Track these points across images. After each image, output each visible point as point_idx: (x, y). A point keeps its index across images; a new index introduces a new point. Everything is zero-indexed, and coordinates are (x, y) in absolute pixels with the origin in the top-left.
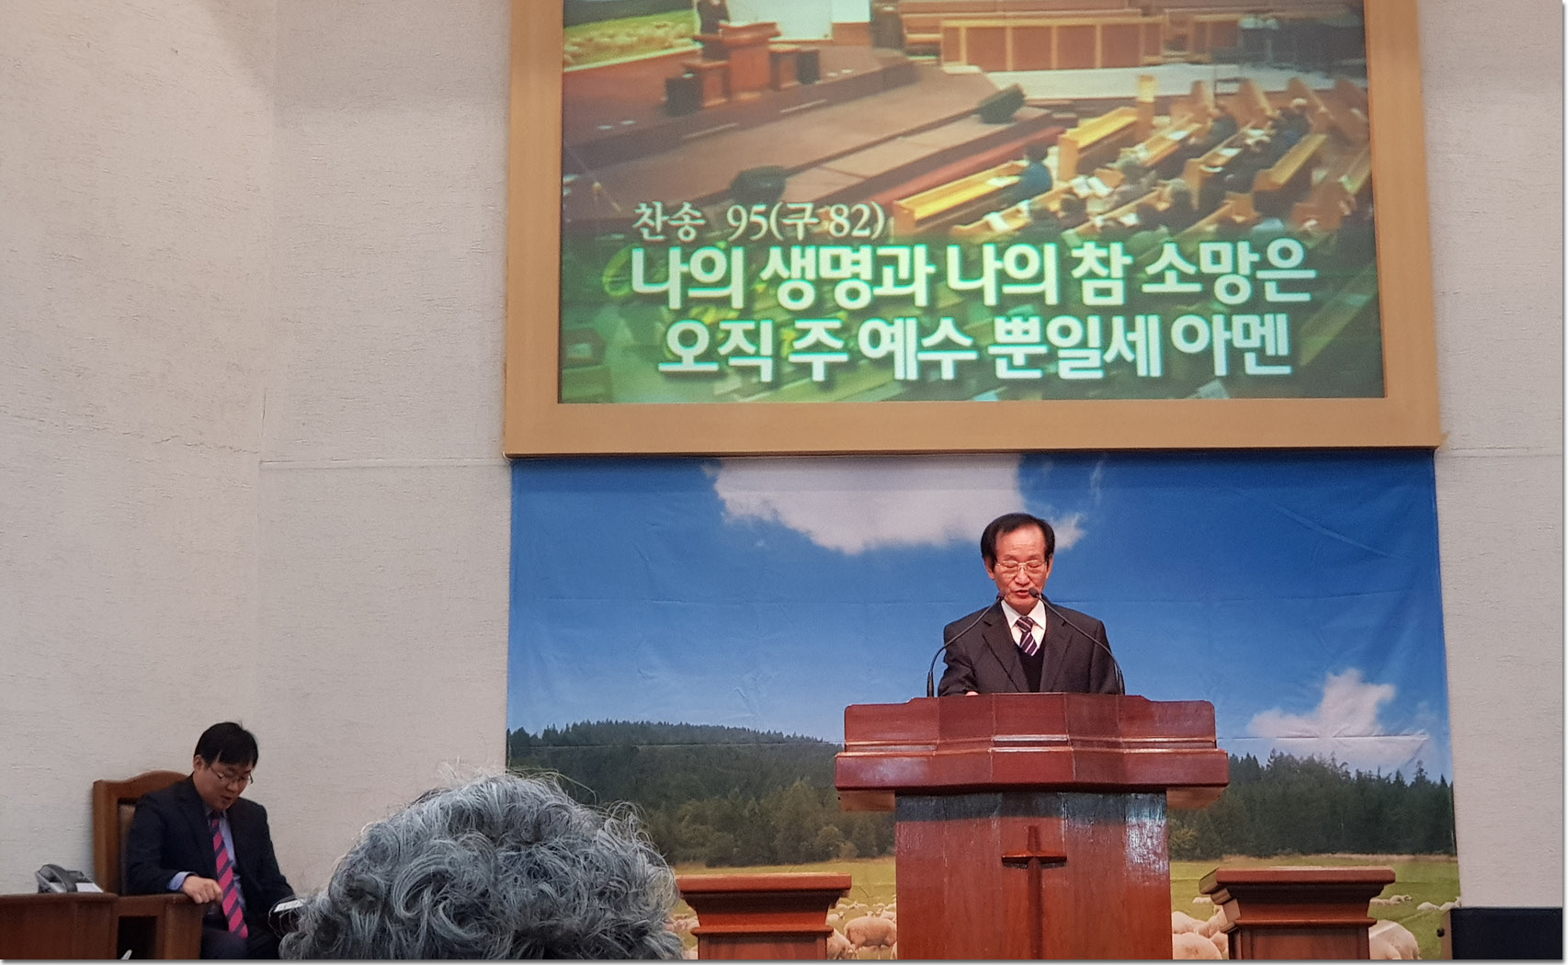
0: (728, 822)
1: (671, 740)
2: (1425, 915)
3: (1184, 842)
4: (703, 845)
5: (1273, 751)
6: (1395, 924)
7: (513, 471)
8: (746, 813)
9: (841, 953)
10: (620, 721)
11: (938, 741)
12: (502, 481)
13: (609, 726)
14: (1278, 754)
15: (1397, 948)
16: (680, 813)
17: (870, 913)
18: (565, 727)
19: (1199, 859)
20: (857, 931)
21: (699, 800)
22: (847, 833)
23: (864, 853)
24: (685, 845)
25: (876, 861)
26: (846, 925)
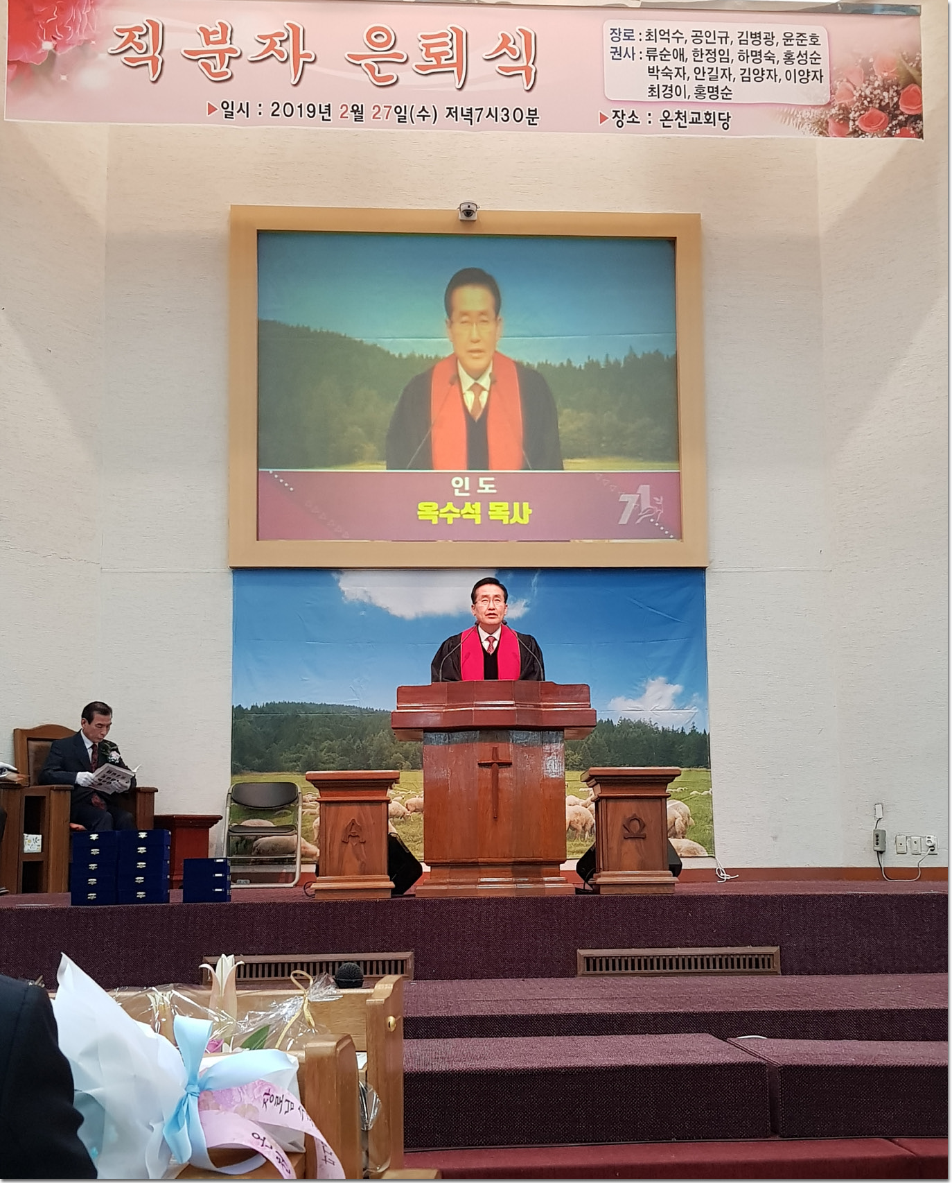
0: (346, 752)
1: (317, 712)
2: (694, 797)
3: (576, 762)
4: (333, 763)
6: (679, 802)
7: (234, 575)
8: (355, 747)
9: (403, 816)
10: (290, 702)
11: (446, 704)
12: (229, 578)
13: (284, 704)
14: (623, 719)
15: (680, 813)
16: (321, 747)
18: (261, 705)
19: (582, 770)
20: (411, 804)
21: (332, 741)
22: (406, 758)
23: (414, 767)
24: (322, 763)
26: (406, 803)
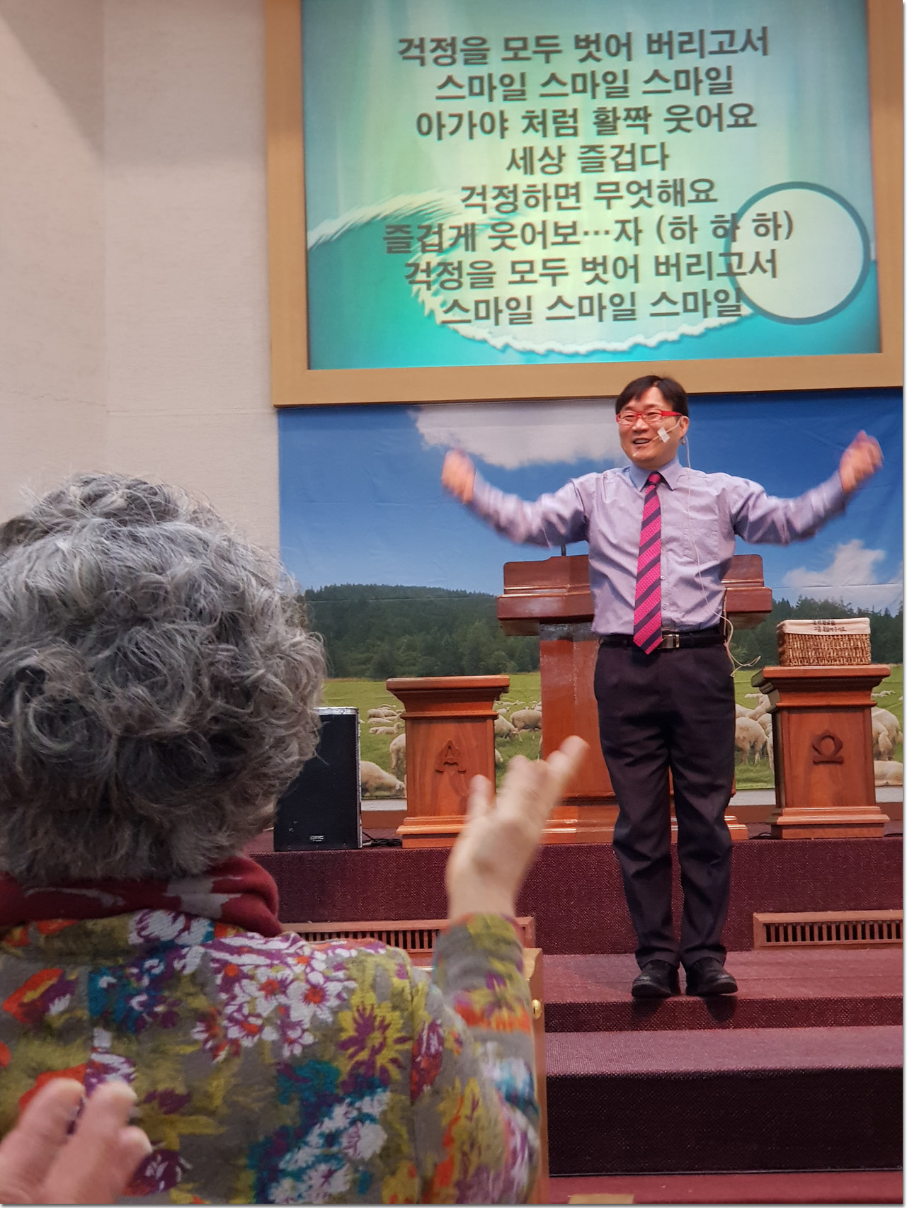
0: (431, 650)
1: (391, 597)
3: (739, 657)
4: (414, 665)
5: (801, 597)
6: (886, 711)
7: (279, 418)
8: (443, 643)
9: (508, 735)
10: (356, 584)
11: (569, 586)
12: (273, 422)
13: (349, 589)
14: (803, 598)
15: (885, 726)
16: (398, 644)
17: (527, 708)
18: (319, 589)
19: (749, 668)
20: (519, 719)
22: (511, 656)
23: (523, 669)
24: (402, 666)
25: (531, 673)
26: (511, 716)
